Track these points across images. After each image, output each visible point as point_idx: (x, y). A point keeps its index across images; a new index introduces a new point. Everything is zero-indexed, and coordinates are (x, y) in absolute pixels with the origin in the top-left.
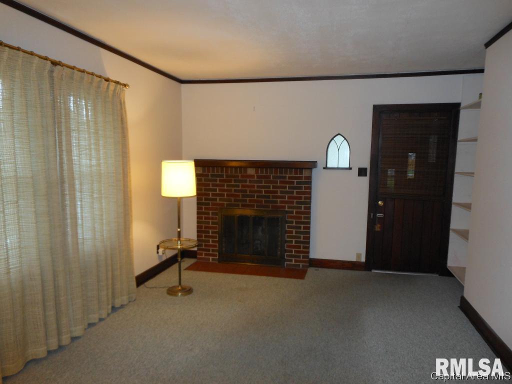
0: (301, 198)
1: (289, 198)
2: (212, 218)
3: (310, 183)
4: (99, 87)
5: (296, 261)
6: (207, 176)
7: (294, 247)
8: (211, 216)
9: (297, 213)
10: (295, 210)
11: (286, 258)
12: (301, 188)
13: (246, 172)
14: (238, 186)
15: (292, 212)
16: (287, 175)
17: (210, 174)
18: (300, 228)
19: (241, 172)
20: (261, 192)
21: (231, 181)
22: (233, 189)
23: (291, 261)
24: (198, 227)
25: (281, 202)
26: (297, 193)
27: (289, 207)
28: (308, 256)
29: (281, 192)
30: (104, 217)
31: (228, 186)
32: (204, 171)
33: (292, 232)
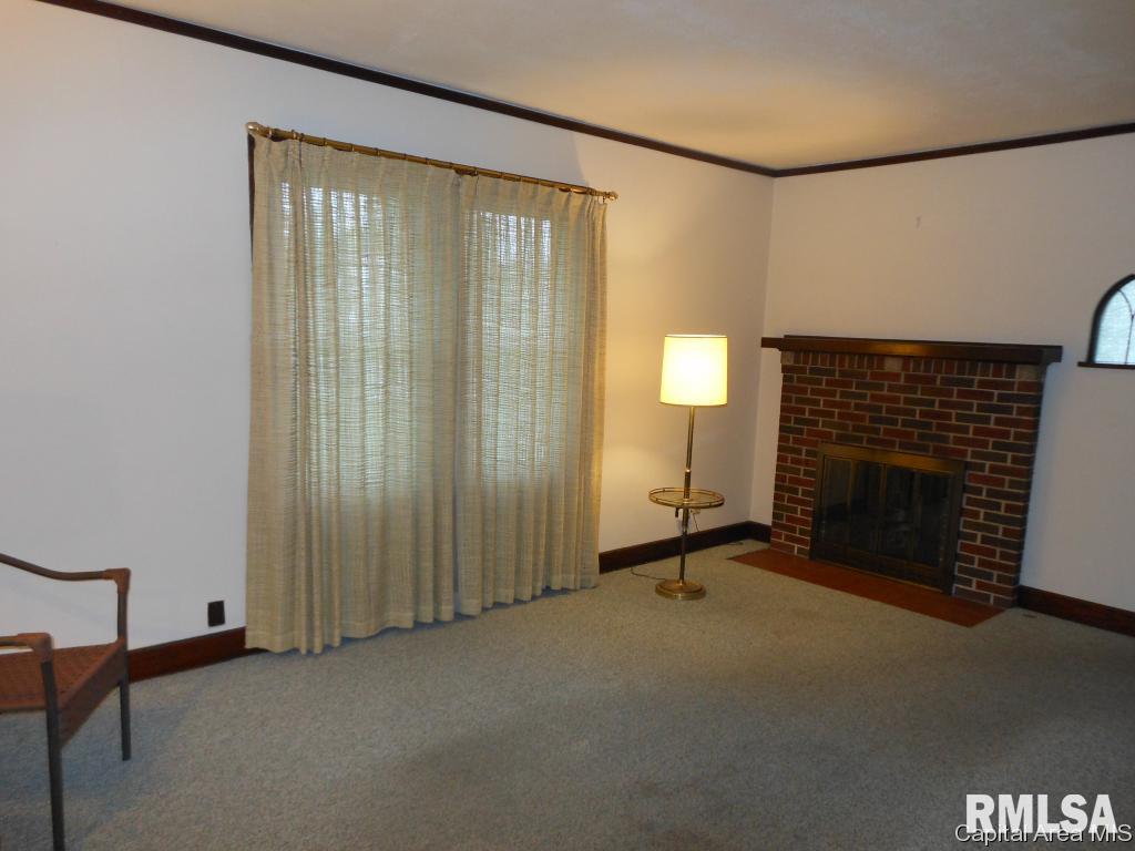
0: (1006, 435)
1: (977, 431)
2: (807, 463)
3: (1038, 400)
4: (549, 203)
5: (980, 585)
6: (802, 370)
7: (978, 550)
8: (803, 457)
9: (993, 469)
10: (988, 464)
11: (956, 573)
12: (1008, 410)
13: (881, 365)
14: (863, 397)
15: (981, 468)
16: (977, 378)
17: (808, 367)
18: (998, 507)
19: (870, 366)
20: (912, 413)
21: (849, 385)
22: (853, 402)
23: (969, 583)
24: (778, 478)
25: (958, 441)
26: (998, 422)
27: (975, 455)
28: (1017, 580)
29: (960, 417)
30: (538, 429)
31: (843, 395)
32: (796, 361)
33: (976, 515)
